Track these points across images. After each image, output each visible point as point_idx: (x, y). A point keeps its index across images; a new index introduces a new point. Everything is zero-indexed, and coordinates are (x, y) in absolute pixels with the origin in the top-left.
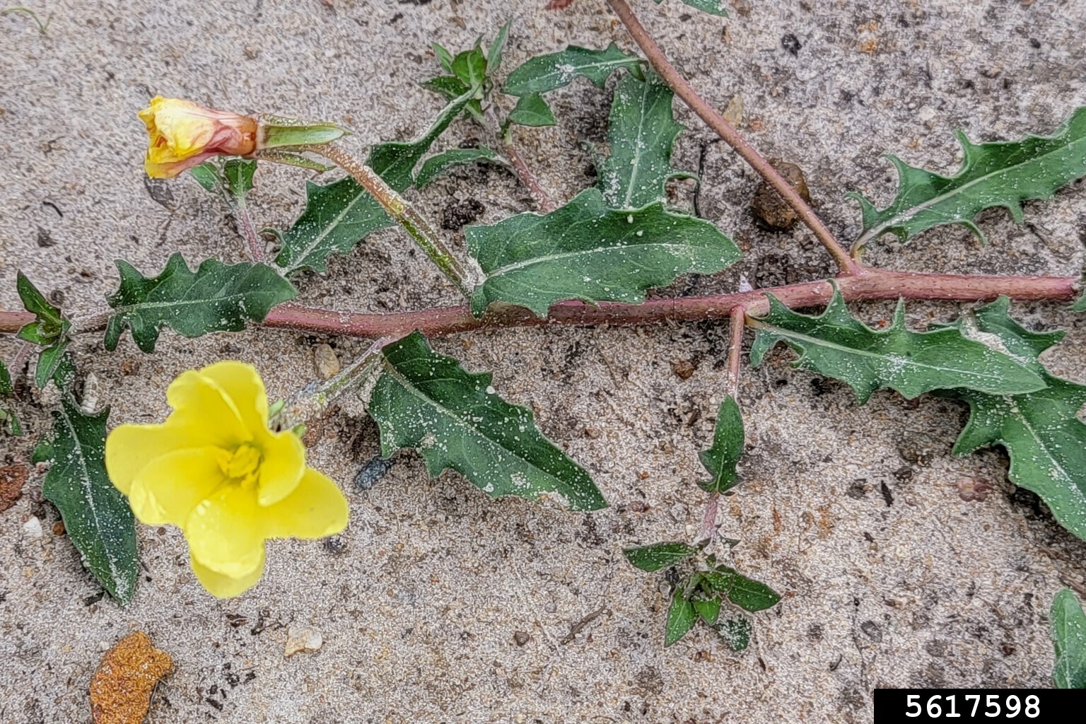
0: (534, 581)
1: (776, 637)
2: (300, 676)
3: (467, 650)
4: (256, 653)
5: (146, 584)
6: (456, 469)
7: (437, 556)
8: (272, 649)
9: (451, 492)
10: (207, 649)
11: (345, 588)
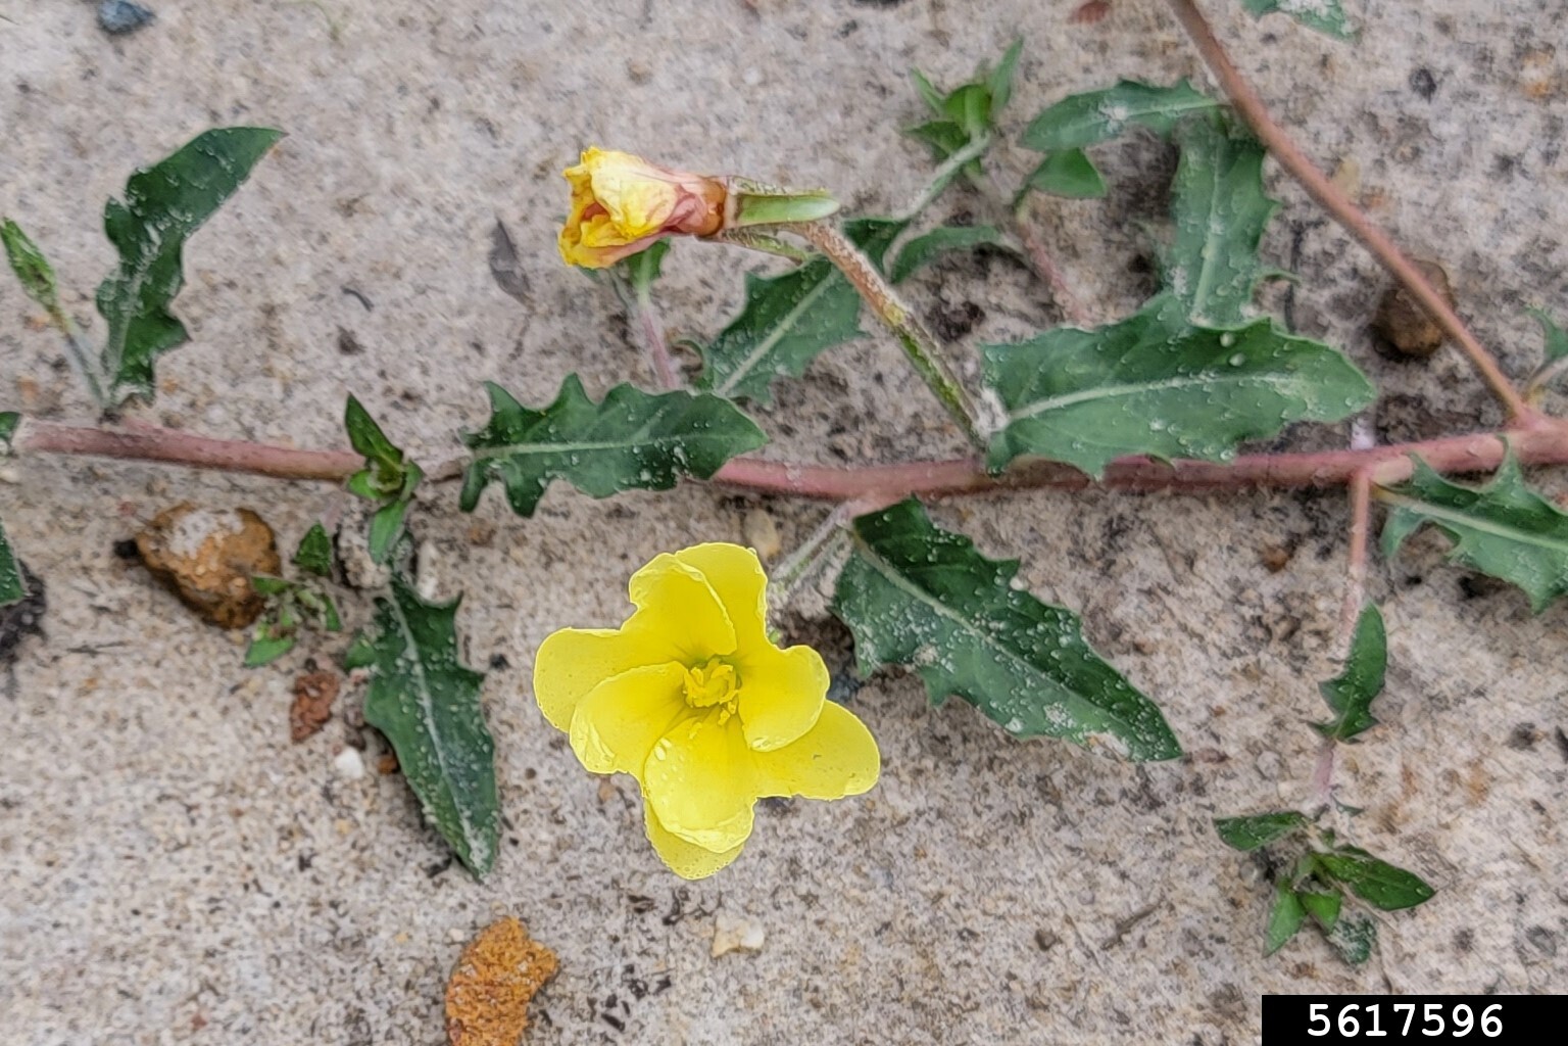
0: (1064, 858)
1: (1408, 947)
2: (733, 986)
3: (968, 956)
4: (669, 950)
5: (510, 848)
6: (964, 698)
7: (922, 820)
8: (693, 946)
9: (943, 728)
10: (601, 944)
11: (793, 861)
